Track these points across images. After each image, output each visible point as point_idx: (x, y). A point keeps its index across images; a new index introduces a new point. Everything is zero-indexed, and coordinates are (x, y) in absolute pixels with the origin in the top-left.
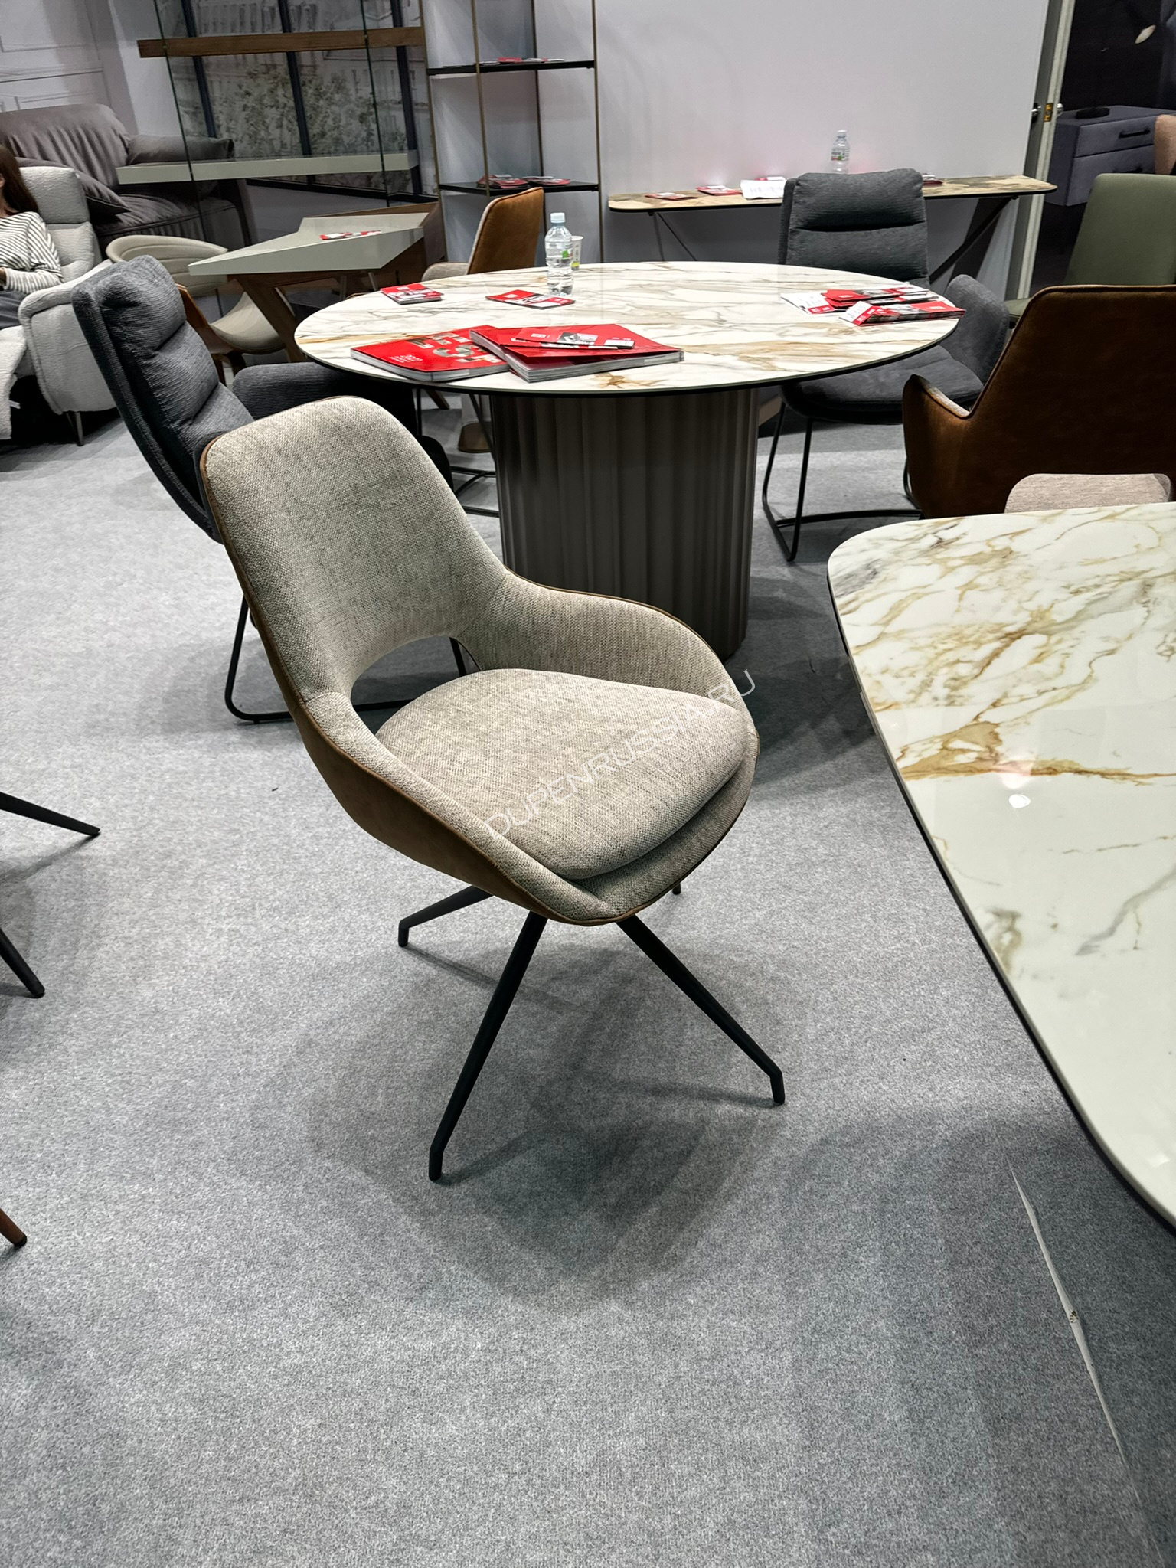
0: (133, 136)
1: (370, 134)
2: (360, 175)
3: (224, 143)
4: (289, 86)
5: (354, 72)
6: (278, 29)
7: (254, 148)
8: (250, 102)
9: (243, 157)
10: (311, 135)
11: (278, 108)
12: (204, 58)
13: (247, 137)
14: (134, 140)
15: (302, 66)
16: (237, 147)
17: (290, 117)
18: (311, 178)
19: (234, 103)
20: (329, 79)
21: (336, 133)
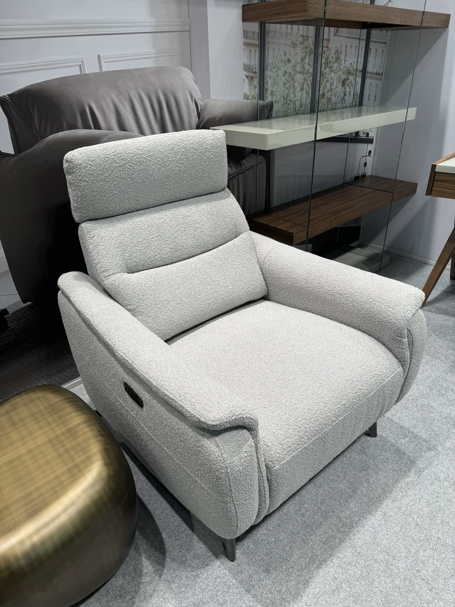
0: (207, 102)
1: (345, 95)
3: (267, 105)
4: (313, 55)
5: (346, 46)
7: (285, 108)
8: (289, 68)
11: (303, 73)
13: (283, 98)
14: (205, 107)
16: (275, 108)
17: (309, 81)
19: (279, 69)
20: (334, 52)
21: (329, 94)
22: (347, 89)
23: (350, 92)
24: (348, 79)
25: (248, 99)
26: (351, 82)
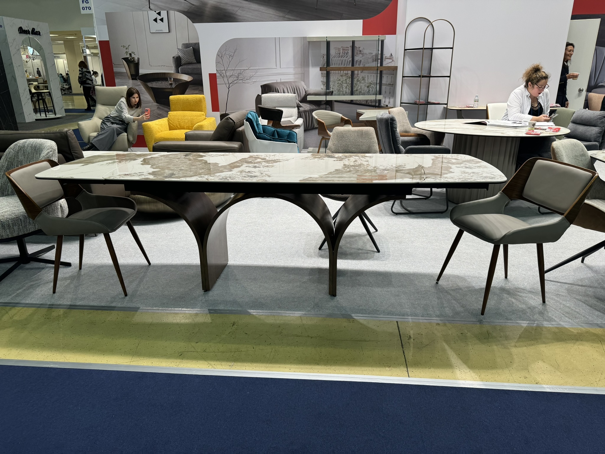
0: (308, 89)
1: (369, 91)
2: (364, 100)
3: (331, 92)
4: (351, 78)
5: (368, 76)
6: (350, 66)
7: (338, 93)
8: (340, 82)
9: (335, 95)
10: (354, 90)
11: (346, 83)
12: (330, 71)
13: (337, 90)
14: (308, 90)
15: (355, 74)
16: (334, 93)
17: (349, 86)
18: (352, 101)
19: (335, 82)
20: (361, 77)
21: (360, 90)
22: (370, 89)
23: (372, 90)
24: (370, 86)
25: (323, 89)
26: (372, 87)
